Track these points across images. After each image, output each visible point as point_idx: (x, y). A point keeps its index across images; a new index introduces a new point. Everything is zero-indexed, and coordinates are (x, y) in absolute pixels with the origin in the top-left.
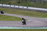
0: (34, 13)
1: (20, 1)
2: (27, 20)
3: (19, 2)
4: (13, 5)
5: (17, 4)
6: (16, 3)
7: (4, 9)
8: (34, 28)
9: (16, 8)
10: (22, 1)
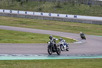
0: (89, 26)
1: (61, 4)
2: (75, 41)
3: (59, 7)
4: (47, 12)
5: (55, 9)
6: (52, 8)
7: (29, 20)
8: (90, 56)
9: (54, 18)
10: (65, 4)
